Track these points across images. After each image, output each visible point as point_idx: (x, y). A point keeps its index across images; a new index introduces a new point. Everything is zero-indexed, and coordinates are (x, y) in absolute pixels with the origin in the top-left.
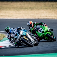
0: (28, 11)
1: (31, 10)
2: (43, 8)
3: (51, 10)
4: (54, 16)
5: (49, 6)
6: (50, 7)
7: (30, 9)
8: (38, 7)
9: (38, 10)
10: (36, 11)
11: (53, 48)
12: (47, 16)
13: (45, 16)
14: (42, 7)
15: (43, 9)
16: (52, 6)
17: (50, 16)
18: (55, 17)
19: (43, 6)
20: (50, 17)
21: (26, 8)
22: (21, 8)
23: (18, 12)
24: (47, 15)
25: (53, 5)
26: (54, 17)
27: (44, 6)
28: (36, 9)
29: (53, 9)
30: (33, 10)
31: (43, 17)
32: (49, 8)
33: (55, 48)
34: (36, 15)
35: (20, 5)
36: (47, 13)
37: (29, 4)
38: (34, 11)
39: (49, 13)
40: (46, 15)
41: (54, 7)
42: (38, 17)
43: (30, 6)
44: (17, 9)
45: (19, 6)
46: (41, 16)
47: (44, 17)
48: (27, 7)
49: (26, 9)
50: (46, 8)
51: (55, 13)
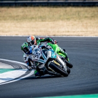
0: (37, 23)
1: (42, 21)
2: (61, 18)
3: (75, 20)
4: (81, 31)
5: (73, 14)
6: (74, 16)
7: (40, 20)
8: (53, 15)
9: (54, 21)
10: (50, 22)
11: (79, 86)
12: (68, 32)
13: (66, 32)
14: (60, 16)
15: (62, 20)
16: (78, 14)
17: (74, 32)
18: (84, 33)
19: (62, 14)
20: (75, 34)
21: (32, 18)
22: (24, 18)
23: (18, 25)
24: (70, 30)
25: (79, 12)
26: (80, 33)
27: (64, 15)
28: (50, 20)
29: (80, 19)
30: (45, 21)
31: (62, 34)
32: (73, 18)
33: (82, 86)
34: (50, 30)
35: (23, 12)
36: (69, 25)
37: (39, 11)
38: (47, 22)
39: (72, 25)
40: (67, 30)
41: (81, 16)
42: (54, 34)
43: (39, 15)
44: (17, 20)
45: (22, 14)
46: (58, 32)
47: (64, 34)
48: (34, 16)
49: (33, 20)
50: (68, 17)
51: (83, 26)
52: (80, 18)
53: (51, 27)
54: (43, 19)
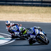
52: (39, 13)
53: (24, 17)
54: (20, 12)
